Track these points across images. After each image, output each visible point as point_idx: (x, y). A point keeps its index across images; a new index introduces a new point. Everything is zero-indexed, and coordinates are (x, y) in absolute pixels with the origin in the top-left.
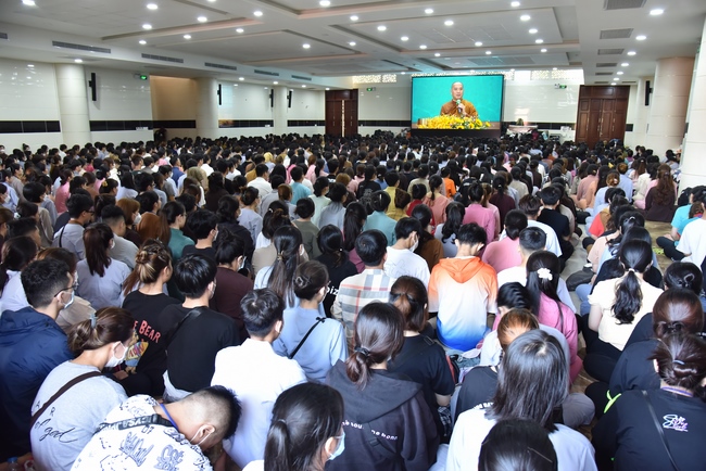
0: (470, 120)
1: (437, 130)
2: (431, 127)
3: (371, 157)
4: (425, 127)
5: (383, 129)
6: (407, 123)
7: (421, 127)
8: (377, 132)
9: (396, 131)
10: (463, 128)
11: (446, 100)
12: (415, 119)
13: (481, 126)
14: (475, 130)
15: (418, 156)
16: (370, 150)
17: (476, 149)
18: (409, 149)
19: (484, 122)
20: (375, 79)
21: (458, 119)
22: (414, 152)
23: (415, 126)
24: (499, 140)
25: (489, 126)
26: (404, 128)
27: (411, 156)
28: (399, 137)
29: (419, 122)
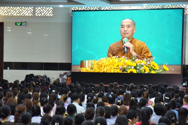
0: (143, 62)
1: (104, 73)
2: (96, 70)
3: (20, 112)
4: (89, 70)
5: (36, 73)
6: (66, 66)
7: (83, 70)
8: (29, 78)
9: (53, 75)
10: (135, 71)
11: (113, 40)
12: (76, 61)
13: (157, 69)
14: (149, 75)
15: (81, 109)
16: (19, 102)
17: (153, 100)
18: (69, 100)
19: (161, 65)
20: (26, 11)
21: (129, 62)
22: (76, 104)
23: (76, 69)
24: (181, 88)
25: (167, 69)
26: (62, 72)
27: (72, 109)
28: (57, 84)
29: (82, 65)
